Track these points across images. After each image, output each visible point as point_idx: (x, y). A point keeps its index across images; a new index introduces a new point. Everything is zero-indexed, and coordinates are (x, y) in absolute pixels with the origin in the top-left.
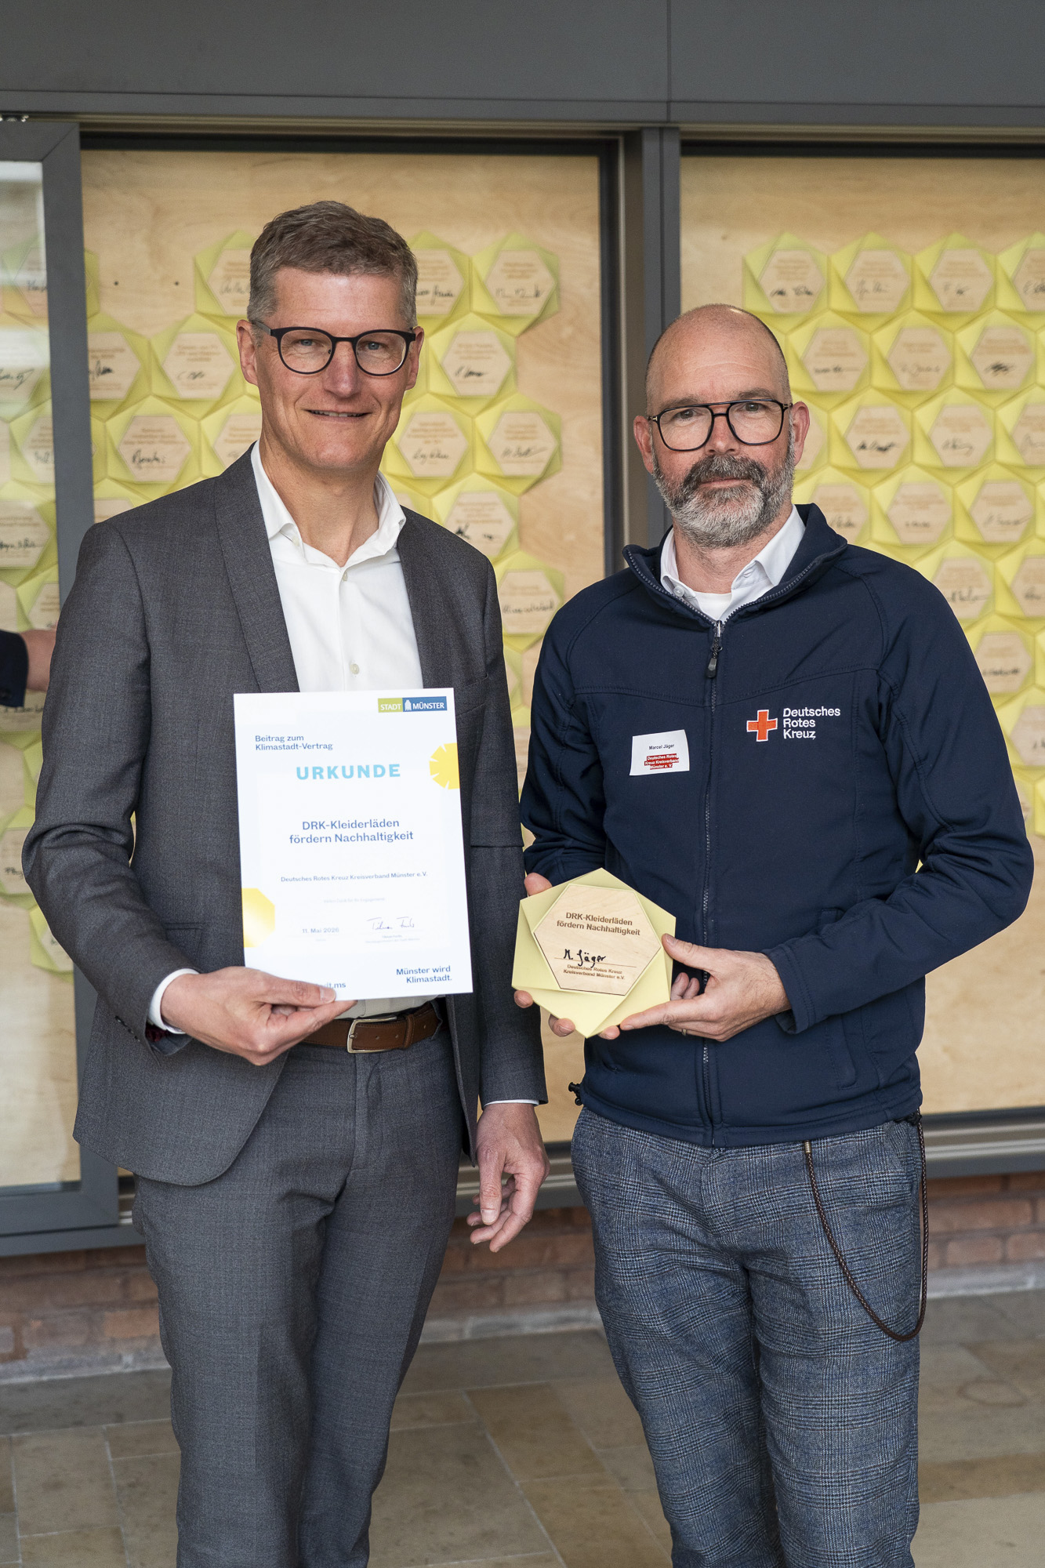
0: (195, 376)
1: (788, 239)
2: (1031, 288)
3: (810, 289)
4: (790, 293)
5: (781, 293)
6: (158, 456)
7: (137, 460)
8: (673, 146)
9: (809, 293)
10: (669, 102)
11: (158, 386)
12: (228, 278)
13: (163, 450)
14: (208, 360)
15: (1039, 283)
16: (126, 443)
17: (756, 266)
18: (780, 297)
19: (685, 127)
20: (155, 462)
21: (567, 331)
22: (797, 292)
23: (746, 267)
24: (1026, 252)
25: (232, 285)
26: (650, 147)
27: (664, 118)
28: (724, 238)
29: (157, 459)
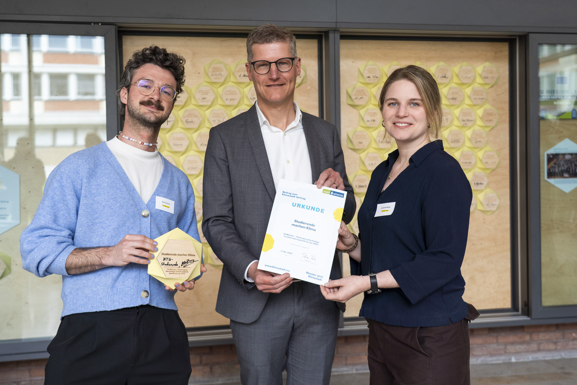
0: (204, 99)
1: (371, 62)
2: (440, 77)
3: (377, 76)
4: (372, 77)
5: (369, 77)
6: (193, 121)
7: (187, 122)
8: (338, 36)
9: (377, 77)
10: (336, 22)
11: (193, 102)
12: (213, 72)
13: (194, 119)
14: (207, 94)
15: (442, 75)
16: (184, 117)
17: (362, 70)
18: (368, 78)
19: (341, 30)
20: (192, 123)
21: (309, 87)
22: (374, 77)
23: (359, 71)
24: (438, 67)
25: (214, 74)
26: (331, 35)
27: (335, 27)
28: (353, 62)
29: (192, 122)
